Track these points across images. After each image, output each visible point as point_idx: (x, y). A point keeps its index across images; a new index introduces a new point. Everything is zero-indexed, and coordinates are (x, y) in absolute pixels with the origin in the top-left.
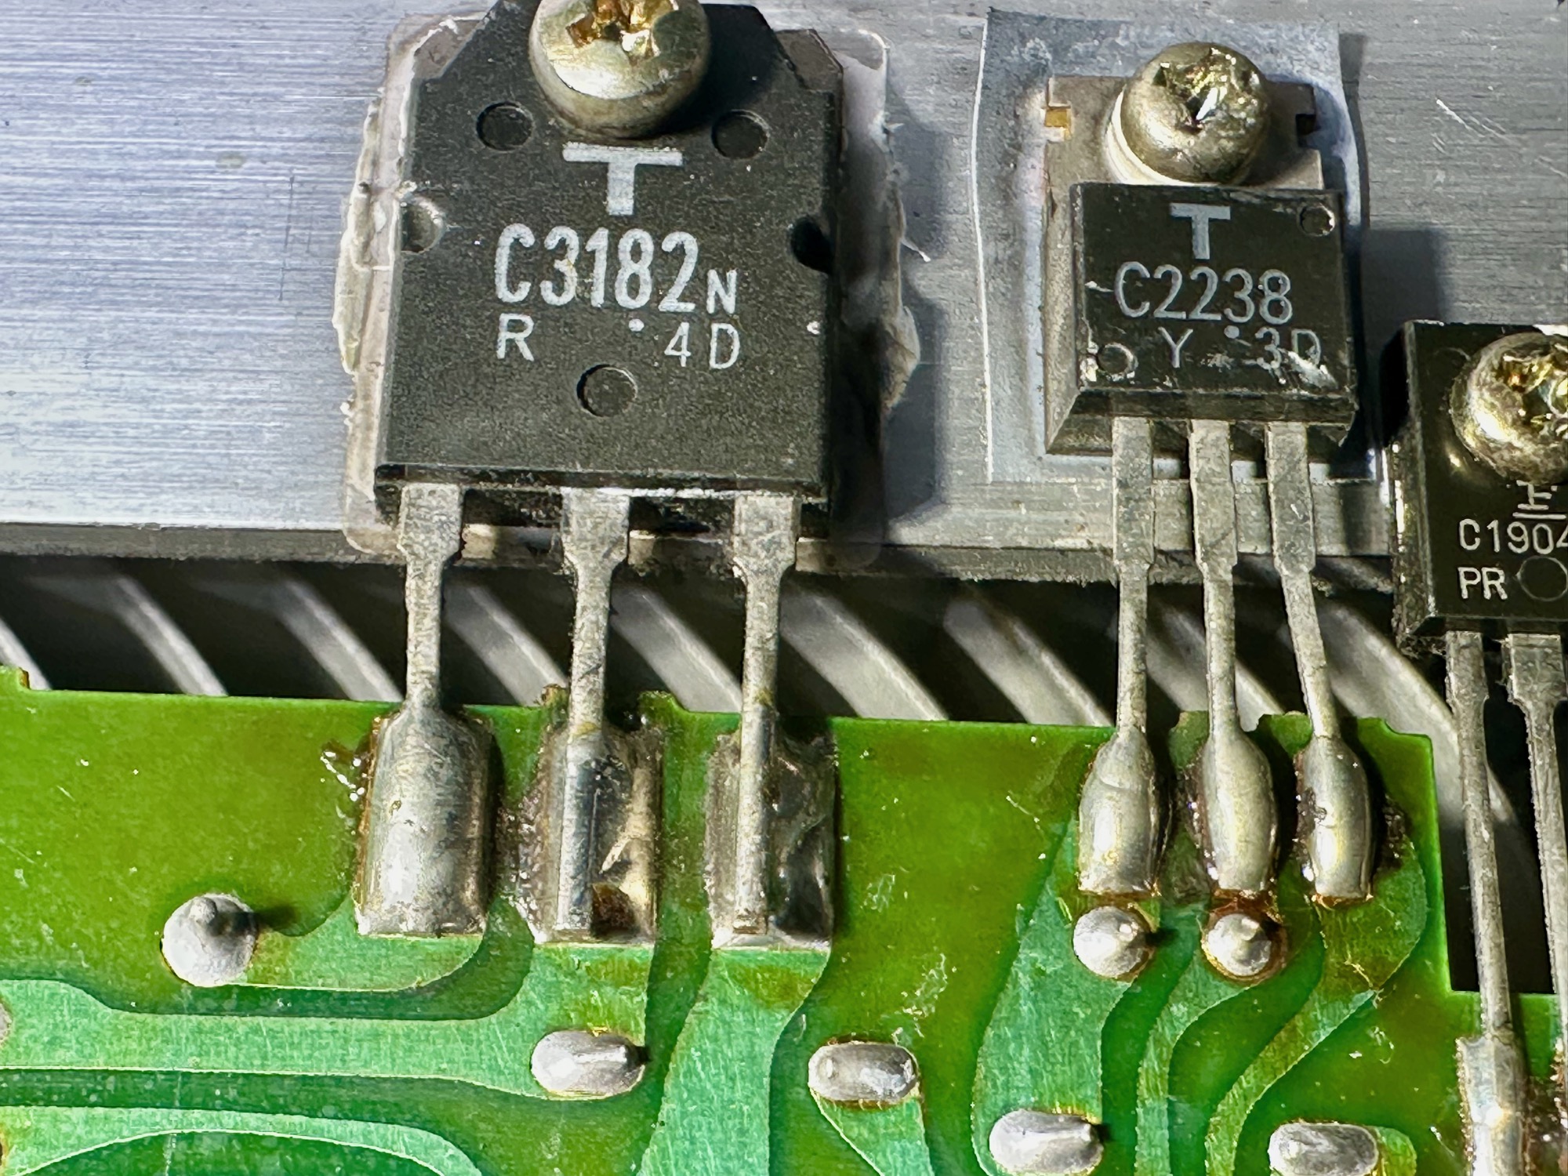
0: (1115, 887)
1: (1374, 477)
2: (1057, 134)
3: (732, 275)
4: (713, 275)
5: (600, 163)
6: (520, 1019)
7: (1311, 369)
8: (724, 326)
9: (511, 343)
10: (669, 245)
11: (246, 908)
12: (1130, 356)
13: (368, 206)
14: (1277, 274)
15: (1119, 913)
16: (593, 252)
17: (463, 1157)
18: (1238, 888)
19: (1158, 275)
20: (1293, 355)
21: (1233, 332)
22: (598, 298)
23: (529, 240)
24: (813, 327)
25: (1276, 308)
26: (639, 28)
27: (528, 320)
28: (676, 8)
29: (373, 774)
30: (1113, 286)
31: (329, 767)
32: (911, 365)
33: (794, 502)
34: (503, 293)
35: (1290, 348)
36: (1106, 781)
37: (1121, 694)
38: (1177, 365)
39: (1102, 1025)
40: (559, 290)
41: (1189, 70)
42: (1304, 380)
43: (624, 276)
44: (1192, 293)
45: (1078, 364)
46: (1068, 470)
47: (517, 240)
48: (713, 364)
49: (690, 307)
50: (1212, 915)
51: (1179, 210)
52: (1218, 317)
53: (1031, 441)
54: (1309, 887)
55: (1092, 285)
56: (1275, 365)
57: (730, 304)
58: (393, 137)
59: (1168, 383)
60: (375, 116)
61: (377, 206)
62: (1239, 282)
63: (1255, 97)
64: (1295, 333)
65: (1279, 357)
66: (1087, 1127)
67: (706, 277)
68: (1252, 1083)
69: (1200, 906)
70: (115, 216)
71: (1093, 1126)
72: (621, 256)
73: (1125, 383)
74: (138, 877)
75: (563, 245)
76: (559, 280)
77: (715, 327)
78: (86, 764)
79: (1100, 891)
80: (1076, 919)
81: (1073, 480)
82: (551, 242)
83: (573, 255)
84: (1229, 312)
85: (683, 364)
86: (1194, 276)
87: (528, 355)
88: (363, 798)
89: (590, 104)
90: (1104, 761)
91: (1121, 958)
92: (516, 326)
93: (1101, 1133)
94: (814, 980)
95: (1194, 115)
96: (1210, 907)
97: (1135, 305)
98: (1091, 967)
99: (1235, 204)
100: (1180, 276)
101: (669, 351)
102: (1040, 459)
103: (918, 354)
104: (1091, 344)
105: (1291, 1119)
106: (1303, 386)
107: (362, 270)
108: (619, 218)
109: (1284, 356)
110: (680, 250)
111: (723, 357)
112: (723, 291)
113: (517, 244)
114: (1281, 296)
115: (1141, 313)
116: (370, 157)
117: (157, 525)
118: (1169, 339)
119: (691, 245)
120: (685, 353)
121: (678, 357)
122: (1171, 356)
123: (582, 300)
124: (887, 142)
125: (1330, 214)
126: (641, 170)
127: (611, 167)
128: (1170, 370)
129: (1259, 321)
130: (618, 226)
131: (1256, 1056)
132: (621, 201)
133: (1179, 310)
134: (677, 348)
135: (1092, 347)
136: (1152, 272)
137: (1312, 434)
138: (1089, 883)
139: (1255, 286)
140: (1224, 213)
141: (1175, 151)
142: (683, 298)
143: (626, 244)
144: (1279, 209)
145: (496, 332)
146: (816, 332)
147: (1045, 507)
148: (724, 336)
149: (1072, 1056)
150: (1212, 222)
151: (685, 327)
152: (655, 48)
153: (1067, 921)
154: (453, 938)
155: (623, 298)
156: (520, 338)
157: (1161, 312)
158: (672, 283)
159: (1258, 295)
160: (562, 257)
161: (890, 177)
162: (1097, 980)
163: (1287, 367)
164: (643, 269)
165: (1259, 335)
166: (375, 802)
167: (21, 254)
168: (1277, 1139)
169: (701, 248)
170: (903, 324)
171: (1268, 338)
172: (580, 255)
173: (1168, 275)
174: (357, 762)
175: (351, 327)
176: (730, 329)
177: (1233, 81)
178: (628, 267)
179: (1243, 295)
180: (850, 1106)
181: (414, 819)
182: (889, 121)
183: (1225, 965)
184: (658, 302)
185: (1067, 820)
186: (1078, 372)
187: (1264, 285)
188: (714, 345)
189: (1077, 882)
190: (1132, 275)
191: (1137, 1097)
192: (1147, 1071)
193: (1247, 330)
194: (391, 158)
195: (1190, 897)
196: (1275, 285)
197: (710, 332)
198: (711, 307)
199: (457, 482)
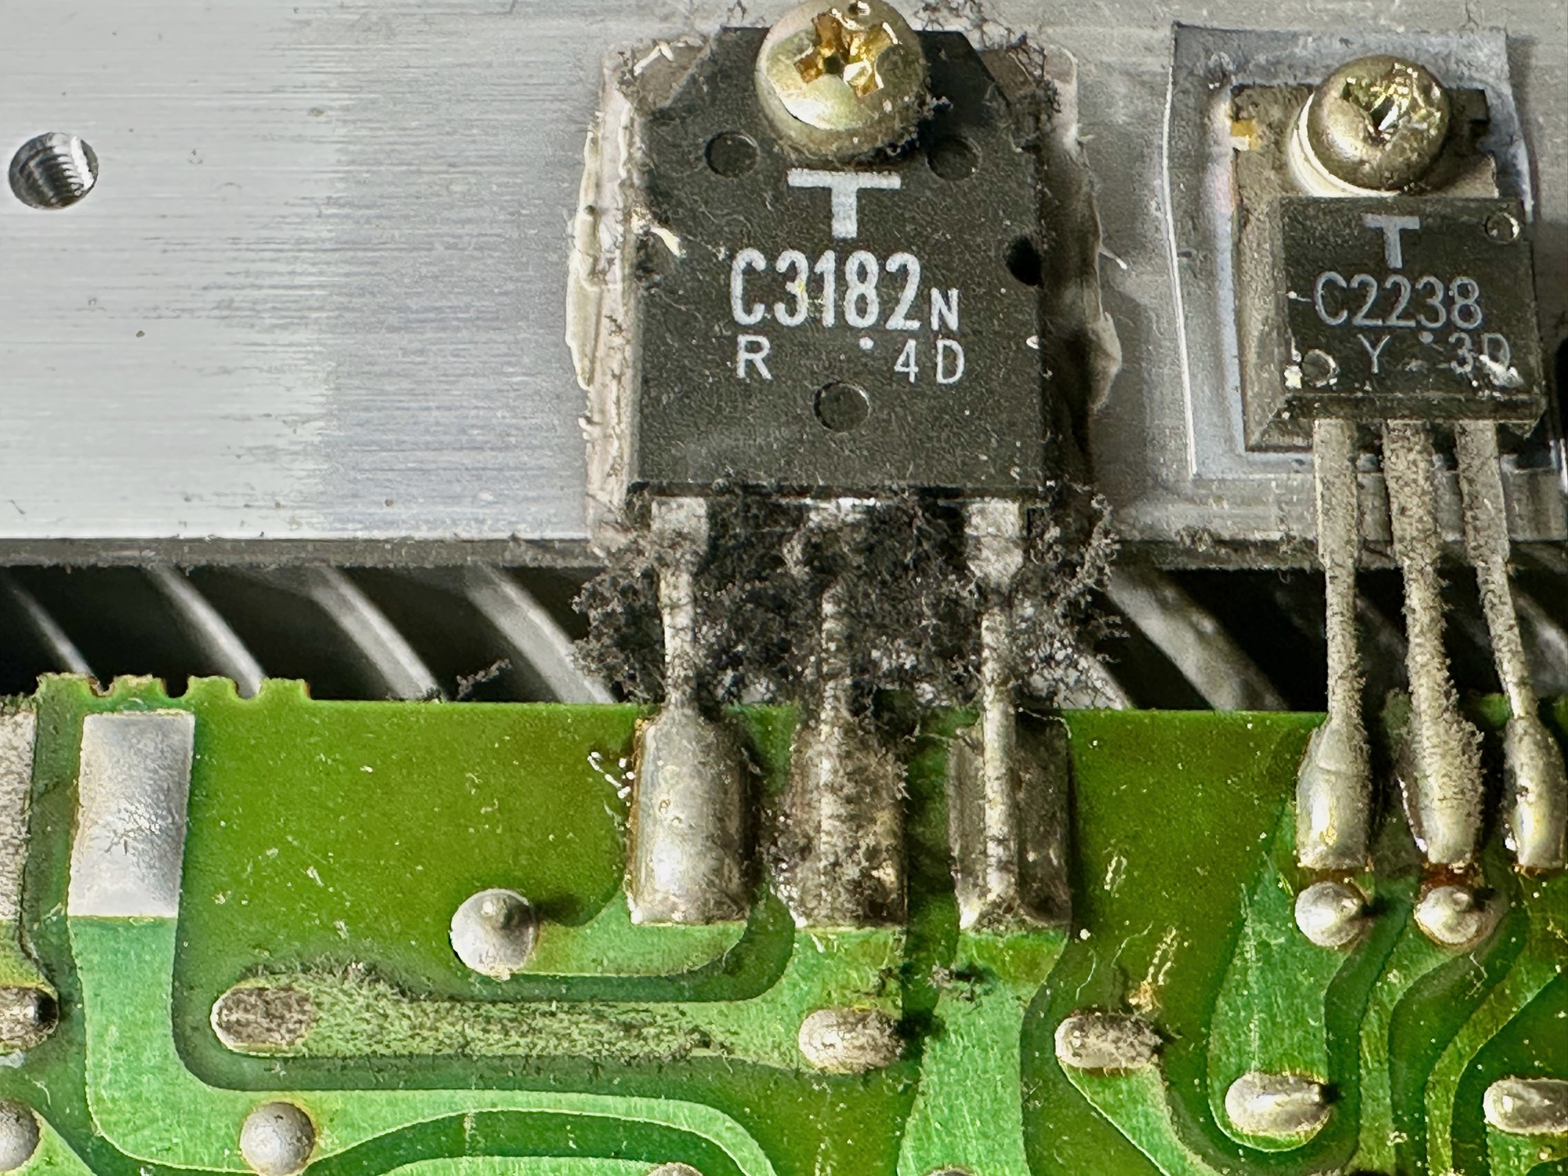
0: (1331, 863)
1: (1555, 466)
2: (1243, 143)
3: (954, 293)
4: (935, 293)
5: (824, 189)
6: (786, 1000)
7: (1501, 371)
8: (948, 342)
9: (750, 364)
10: (893, 265)
11: (525, 902)
12: (1332, 364)
13: (595, 227)
14: (1466, 280)
15: (1337, 887)
16: (822, 274)
17: (740, 1129)
18: (1445, 861)
19: (1355, 284)
20: (1484, 358)
21: (1427, 338)
22: (829, 319)
23: (760, 263)
24: (1032, 342)
25: (1466, 313)
26: (858, 59)
27: (764, 341)
28: (895, 41)
29: (639, 772)
30: (1312, 297)
31: (597, 768)
32: (1114, 369)
33: (1020, 507)
34: (740, 315)
35: (1481, 352)
36: (1322, 764)
37: (1331, 682)
38: (1376, 370)
39: (1323, 993)
40: (792, 312)
41: (1372, 84)
42: (1496, 382)
43: (852, 296)
44: (1386, 302)
45: (1282, 372)
46: (1267, 466)
47: (749, 265)
48: (940, 379)
49: (915, 325)
50: (1423, 887)
51: (1371, 220)
52: (1412, 324)
53: (1230, 440)
54: (1512, 857)
55: (1293, 295)
56: (1468, 368)
57: (953, 322)
58: (614, 161)
59: (1368, 388)
60: (594, 141)
61: (602, 227)
62: (1430, 290)
63: (1438, 110)
64: (1486, 337)
65: (1471, 361)
66: (1316, 1089)
67: (930, 296)
68: (1465, 1043)
69: (1412, 880)
70: (354, 243)
71: (1321, 1086)
72: (848, 277)
73: (1328, 388)
74: (425, 873)
75: (793, 266)
76: (791, 302)
77: (940, 344)
78: (370, 770)
79: (1318, 867)
80: (1297, 895)
81: (1271, 476)
82: (782, 265)
83: (803, 276)
84: (1422, 318)
85: (912, 379)
86: (1388, 285)
87: (766, 374)
88: (630, 796)
89: (816, 135)
90: (1318, 746)
91: (1339, 931)
92: (754, 347)
93: (1330, 1093)
94: (1056, 957)
95: (1376, 124)
96: (1420, 881)
97: (1334, 314)
98: (1312, 938)
99: (1423, 216)
100: (1375, 284)
101: (898, 368)
102: (1240, 456)
103: (1120, 358)
104: (1294, 352)
105: (1504, 1076)
106: (1493, 388)
107: (592, 290)
108: (844, 240)
109: (1476, 359)
110: (904, 270)
111: (950, 372)
112: (946, 309)
113: (749, 270)
114: (1470, 302)
115: (1340, 321)
116: (593, 180)
117: (412, 538)
118: (1367, 344)
119: (914, 265)
120: (913, 369)
121: (908, 374)
122: (1370, 363)
123: (814, 321)
124: (1081, 154)
125: (1513, 221)
126: (862, 193)
127: (834, 192)
128: (1370, 376)
129: (1450, 326)
130: (844, 249)
131: (1468, 1018)
132: (846, 226)
133: (1377, 317)
134: (906, 364)
135: (1296, 356)
136: (1348, 281)
137: (1501, 430)
138: (1308, 859)
139: (1446, 294)
140: (1413, 223)
141: (1362, 162)
142: (908, 317)
143: (852, 266)
144: (1465, 218)
145: (735, 353)
146: (1036, 347)
147: (1246, 502)
148: (949, 352)
149: (1299, 1022)
150: (1404, 233)
151: (912, 344)
152: (878, 79)
153: (1289, 896)
154: (720, 925)
155: (852, 318)
156: (758, 358)
157: (1359, 320)
158: (897, 301)
159: (1448, 302)
160: (793, 280)
161: (1085, 189)
162: (1319, 950)
163: (1480, 372)
164: (869, 289)
165: (1452, 339)
166: (642, 799)
167: (268, 281)
168: (1490, 1095)
169: (923, 268)
170: (1106, 329)
171: (1460, 342)
172: (809, 278)
173: (1363, 285)
174: (623, 763)
175: (584, 345)
176: (955, 345)
177: (1416, 94)
178: (855, 289)
179: (1436, 301)
180: (1095, 1073)
181: (682, 817)
182: (1082, 132)
183: (1437, 934)
184: (886, 322)
185: (1283, 802)
186: (1284, 379)
187: (1454, 292)
188: (940, 359)
189: (1297, 859)
190: (1330, 284)
191: (1359, 1058)
192: (1368, 1035)
193: (1441, 335)
194: (611, 180)
195: (1404, 871)
196: (1464, 291)
197: (936, 348)
198: (935, 326)
199: (705, 496)
